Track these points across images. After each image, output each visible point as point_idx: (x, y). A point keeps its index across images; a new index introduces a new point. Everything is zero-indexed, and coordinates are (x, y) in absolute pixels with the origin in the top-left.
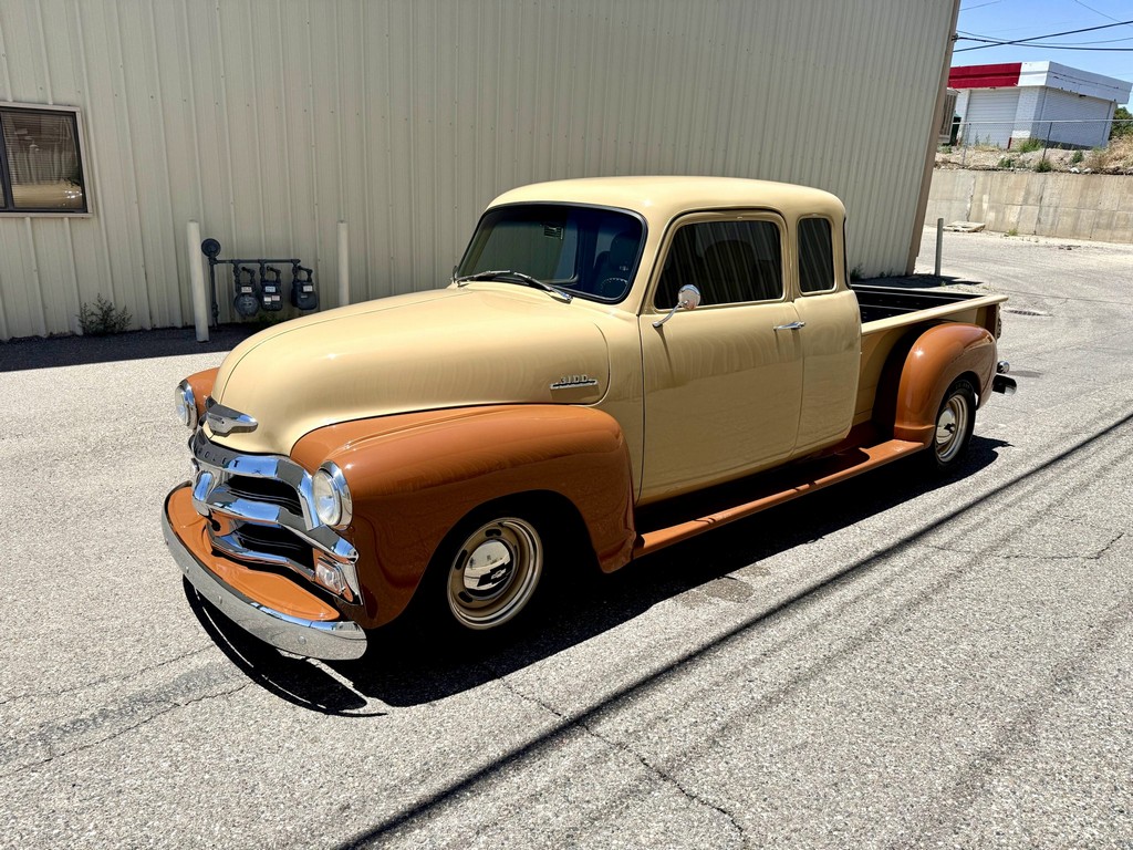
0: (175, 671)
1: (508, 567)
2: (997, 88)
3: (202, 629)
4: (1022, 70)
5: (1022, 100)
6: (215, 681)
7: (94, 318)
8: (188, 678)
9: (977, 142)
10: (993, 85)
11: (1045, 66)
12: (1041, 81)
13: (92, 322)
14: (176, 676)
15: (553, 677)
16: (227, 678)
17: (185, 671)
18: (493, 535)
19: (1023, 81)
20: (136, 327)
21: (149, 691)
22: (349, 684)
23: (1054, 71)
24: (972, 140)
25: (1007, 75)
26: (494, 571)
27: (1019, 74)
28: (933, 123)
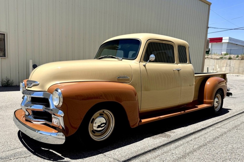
0: (12, 152)
1: (105, 124)
2: (218, 43)
3: (21, 143)
4: (223, 39)
5: (223, 45)
6: (23, 154)
7: (5, 82)
8: (15, 154)
9: (214, 53)
10: (217, 42)
11: (228, 38)
12: (227, 41)
13: (4, 83)
14: (12, 153)
15: (117, 153)
16: (26, 154)
17: (15, 152)
18: (101, 115)
19: (223, 41)
20: (15, 85)
21: (3, 156)
22: (60, 155)
23: (230, 39)
24: (213, 53)
25: (219, 40)
26: (101, 124)
27: (222, 40)
28: (205, 46)
